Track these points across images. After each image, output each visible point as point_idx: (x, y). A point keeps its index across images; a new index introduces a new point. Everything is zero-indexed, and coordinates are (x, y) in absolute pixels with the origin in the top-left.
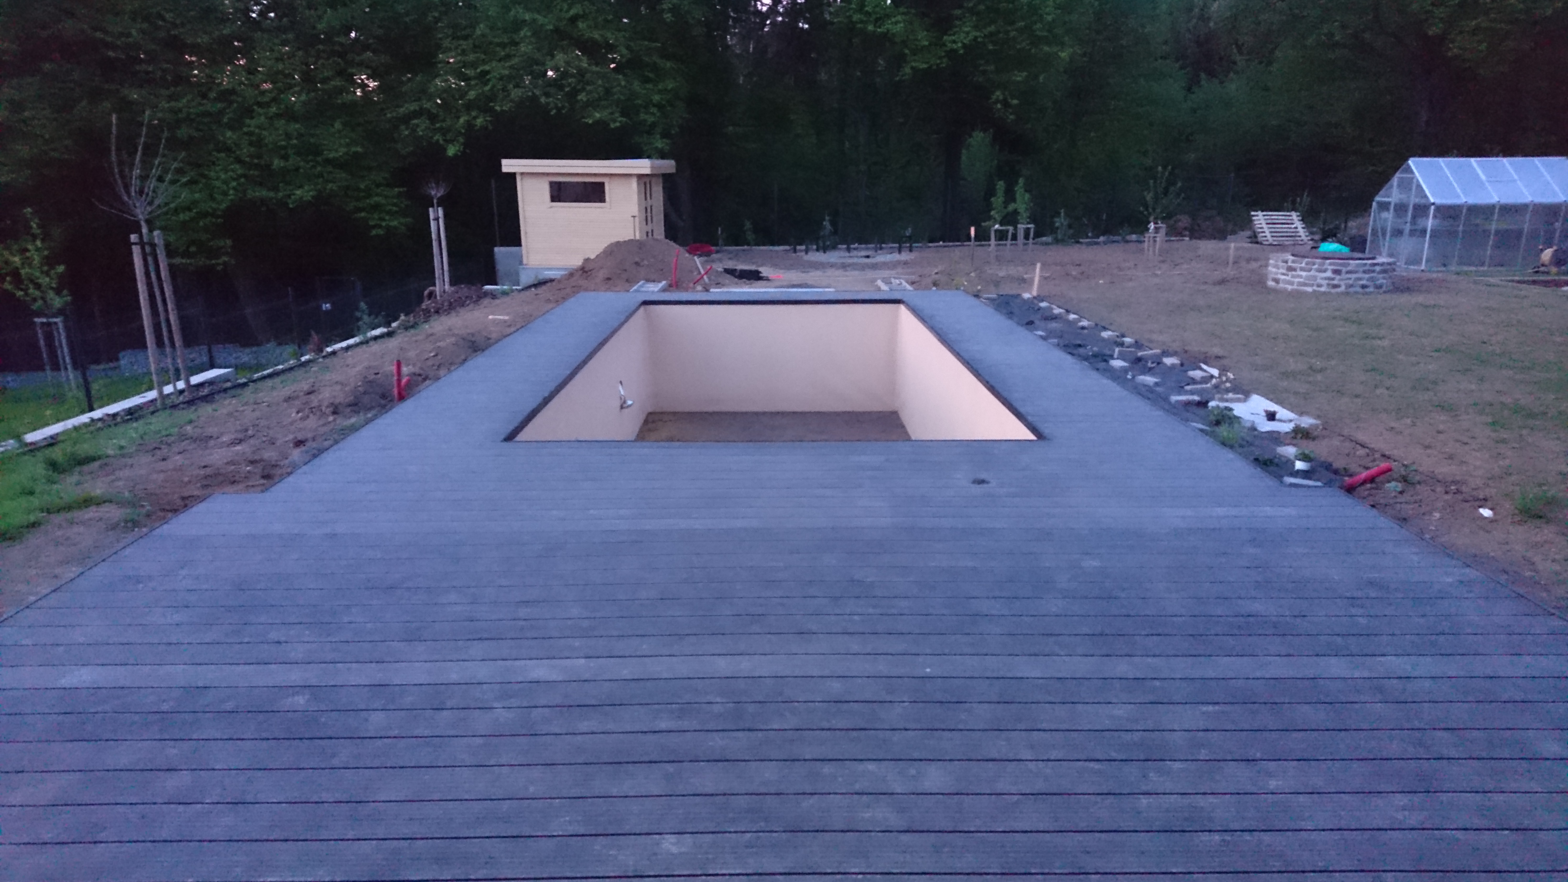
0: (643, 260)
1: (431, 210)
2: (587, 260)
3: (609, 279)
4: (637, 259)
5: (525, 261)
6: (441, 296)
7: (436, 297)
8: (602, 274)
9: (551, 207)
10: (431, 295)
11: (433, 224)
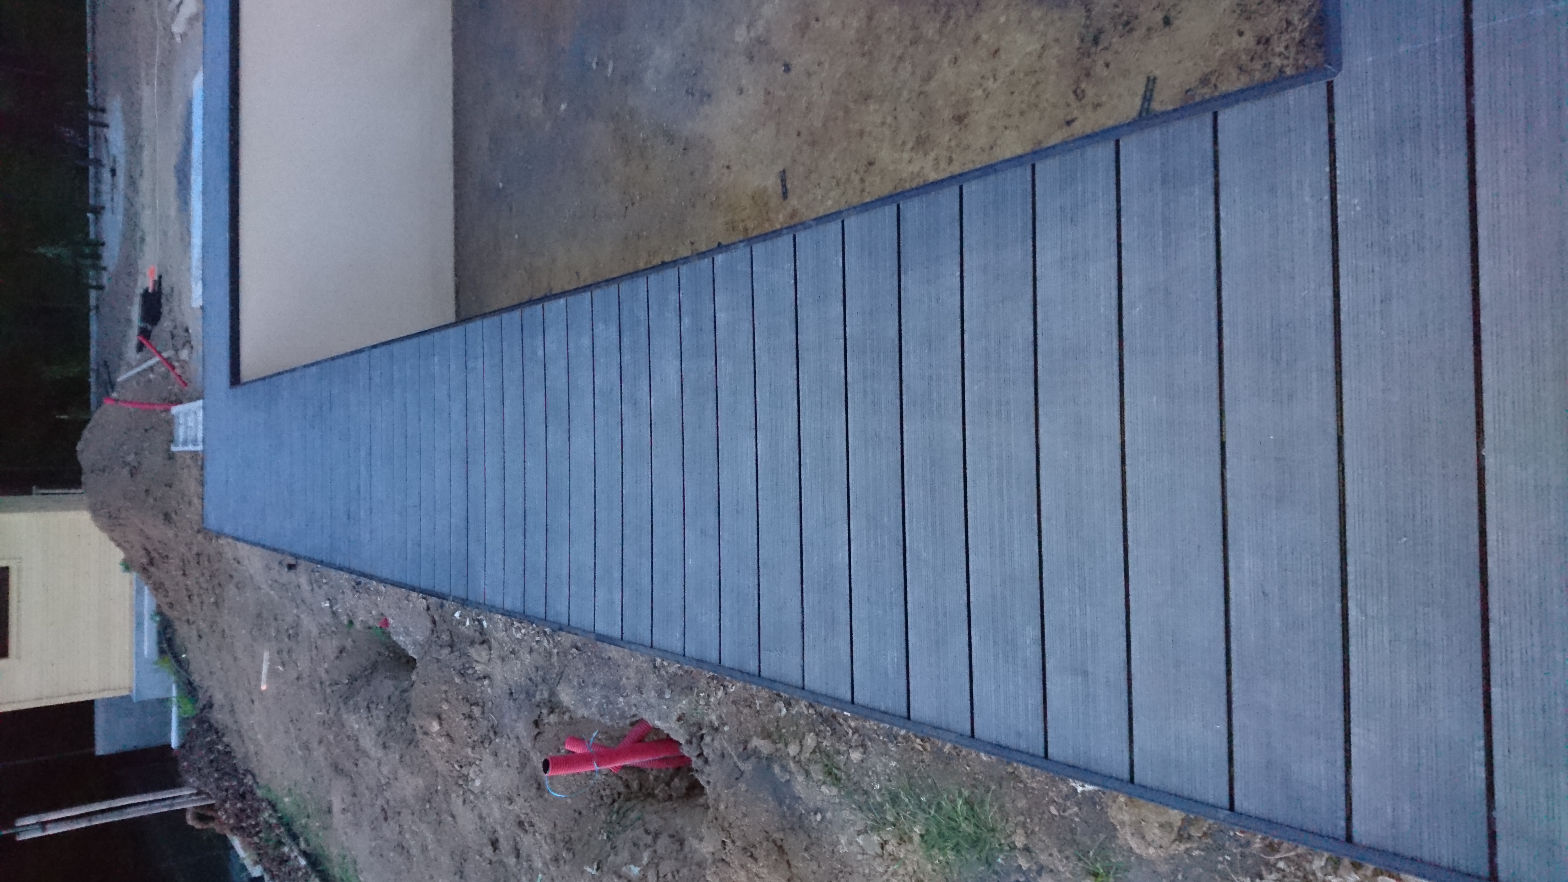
0: (126, 464)
1: (21, 838)
2: (127, 566)
3: (167, 517)
4: (126, 472)
5: (125, 693)
6: (209, 797)
7: (210, 807)
8: (158, 530)
9: (19, 658)
10: (202, 815)
11: (52, 831)
